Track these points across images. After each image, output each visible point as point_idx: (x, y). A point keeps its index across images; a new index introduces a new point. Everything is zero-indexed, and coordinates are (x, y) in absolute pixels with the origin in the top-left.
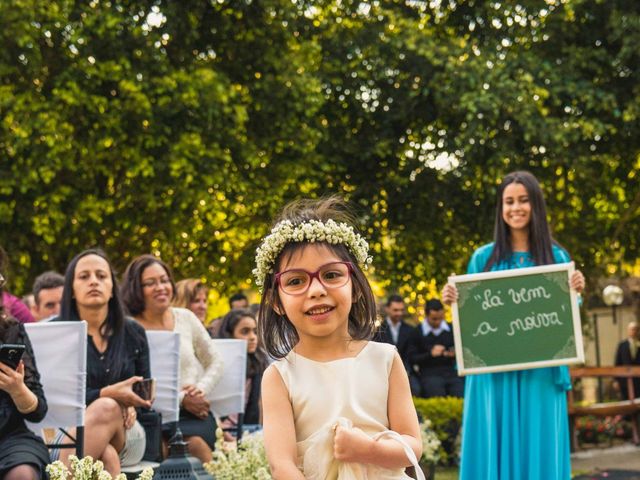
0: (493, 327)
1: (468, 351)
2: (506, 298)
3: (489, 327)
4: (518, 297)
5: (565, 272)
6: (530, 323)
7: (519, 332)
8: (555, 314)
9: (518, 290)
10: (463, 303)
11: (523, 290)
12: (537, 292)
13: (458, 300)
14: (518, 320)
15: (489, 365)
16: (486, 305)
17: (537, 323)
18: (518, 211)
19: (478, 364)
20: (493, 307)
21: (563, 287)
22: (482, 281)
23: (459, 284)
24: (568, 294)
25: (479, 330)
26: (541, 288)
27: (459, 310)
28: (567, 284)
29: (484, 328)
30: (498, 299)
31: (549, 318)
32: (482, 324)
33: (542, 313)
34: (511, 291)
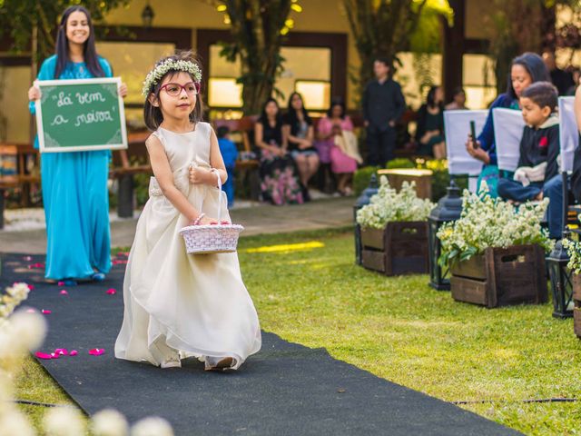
0: (65, 119)
1: (47, 136)
2: (74, 99)
3: (62, 119)
4: (83, 99)
5: (115, 84)
6: (91, 118)
7: (83, 124)
8: (108, 113)
9: (82, 94)
10: (44, 100)
11: (86, 95)
12: (96, 96)
13: (42, 99)
14: (83, 116)
15: (62, 145)
16: (61, 103)
17: (95, 118)
18: (80, 31)
19: (54, 145)
20: (65, 106)
21: (114, 94)
22: (58, 86)
23: (42, 87)
24: (117, 100)
25: (55, 120)
26: (99, 94)
27: (42, 105)
28: (117, 93)
29: (59, 120)
30: (69, 99)
31: (104, 115)
32: (57, 117)
33: (99, 111)
34: (78, 94)
